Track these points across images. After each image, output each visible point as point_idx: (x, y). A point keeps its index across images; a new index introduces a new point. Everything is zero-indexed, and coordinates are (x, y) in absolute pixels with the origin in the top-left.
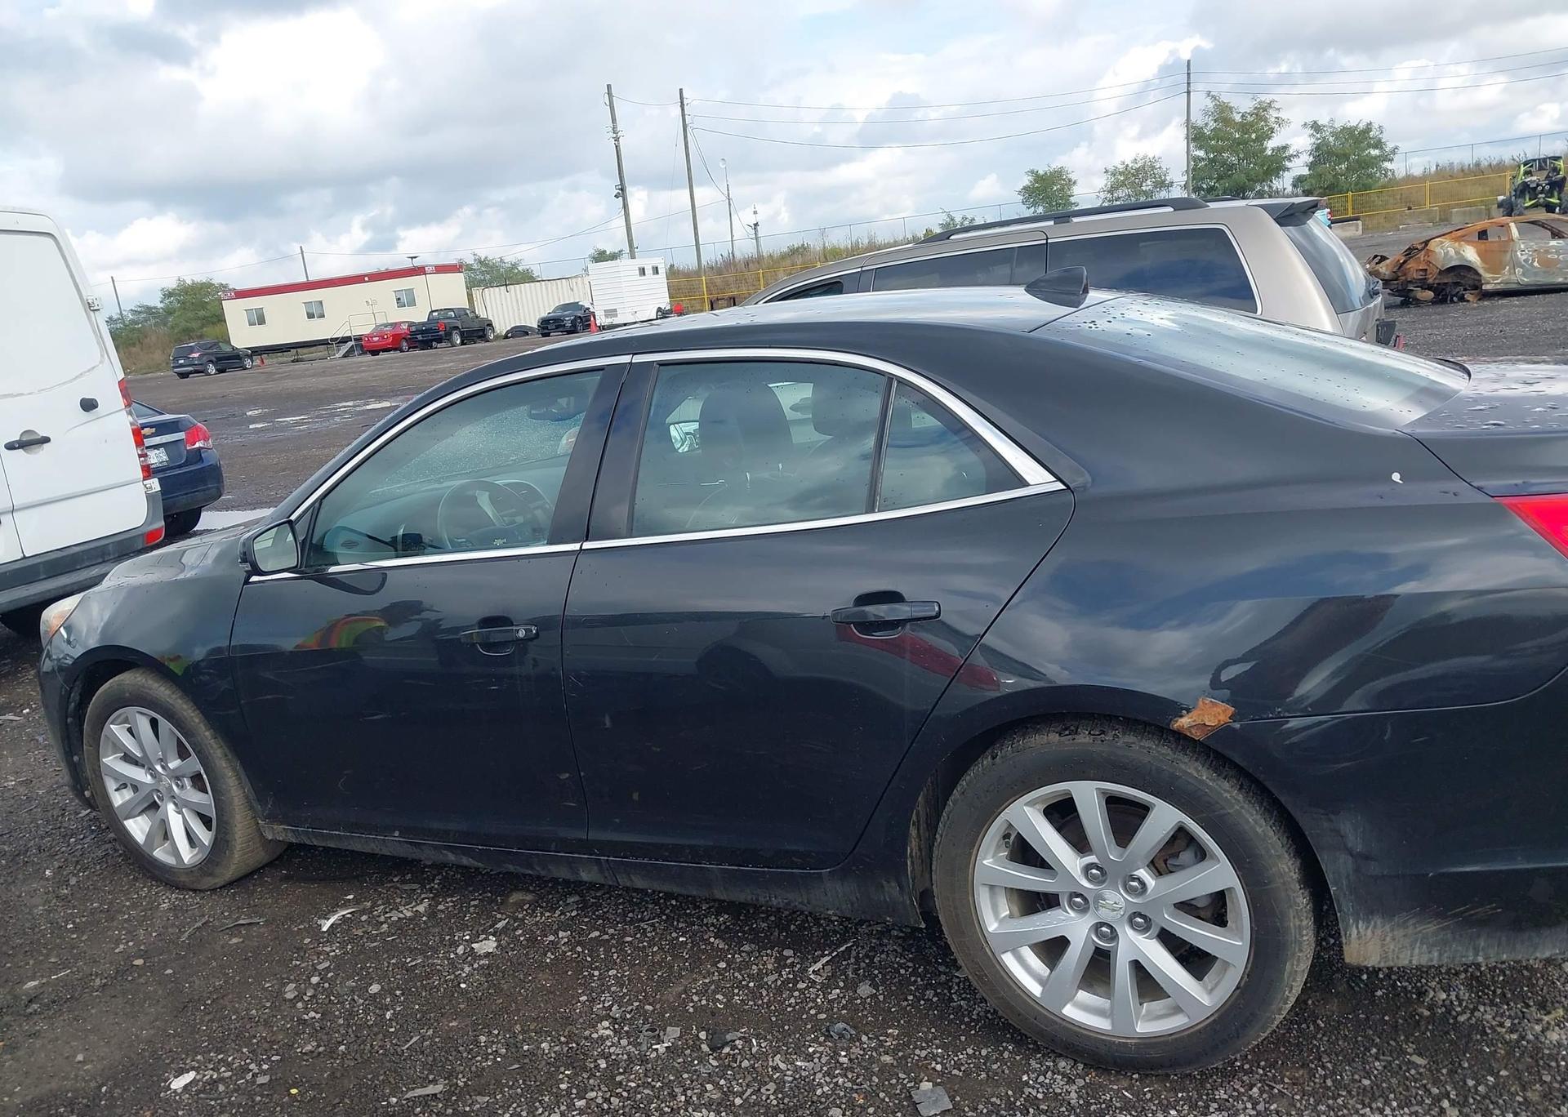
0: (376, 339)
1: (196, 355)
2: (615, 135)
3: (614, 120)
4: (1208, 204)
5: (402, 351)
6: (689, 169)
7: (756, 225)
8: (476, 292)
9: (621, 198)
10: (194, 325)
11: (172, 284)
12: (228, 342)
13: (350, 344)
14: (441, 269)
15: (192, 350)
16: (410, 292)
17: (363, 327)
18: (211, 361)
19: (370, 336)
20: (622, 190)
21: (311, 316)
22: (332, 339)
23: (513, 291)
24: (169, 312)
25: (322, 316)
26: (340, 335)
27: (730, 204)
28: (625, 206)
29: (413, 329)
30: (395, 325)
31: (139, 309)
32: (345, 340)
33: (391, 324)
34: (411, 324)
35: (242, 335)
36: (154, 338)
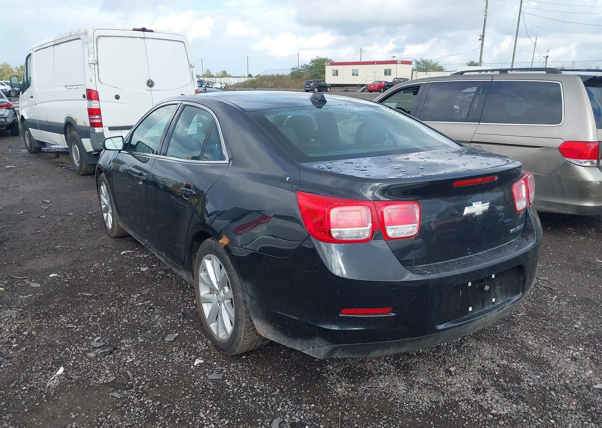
0: (372, 86)
1: (312, 84)
2: (485, 14)
3: (486, 7)
4: (562, 71)
5: (381, 92)
6: (517, 30)
7: (547, 57)
8: (414, 73)
9: (481, 41)
10: (318, 73)
11: (314, 58)
12: (324, 81)
13: (364, 87)
14: (403, 63)
15: (311, 82)
16: (390, 70)
17: (369, 81)
18: (317, 87)
19: (371, 85)
20: (483, 37)
21: (353, 75)
22: (359, 85)
23: (428, 74)
24: (312, 68)
25: (357, 75)
26: (361, 83)
27: (535, 47)
28: (482, 44)
29: (386, 84)
30: (380, 82)
31: (304, 65)
32: (363, 85)
33: (379, 81)
34: (386, 82)
35: (329, 79)
36: (305, 76)
